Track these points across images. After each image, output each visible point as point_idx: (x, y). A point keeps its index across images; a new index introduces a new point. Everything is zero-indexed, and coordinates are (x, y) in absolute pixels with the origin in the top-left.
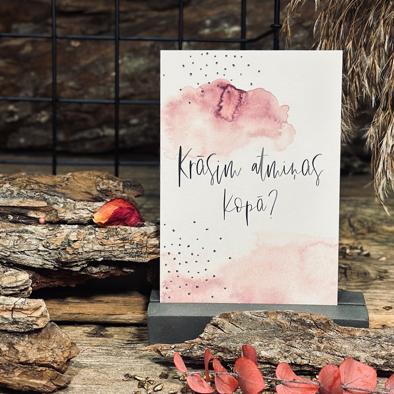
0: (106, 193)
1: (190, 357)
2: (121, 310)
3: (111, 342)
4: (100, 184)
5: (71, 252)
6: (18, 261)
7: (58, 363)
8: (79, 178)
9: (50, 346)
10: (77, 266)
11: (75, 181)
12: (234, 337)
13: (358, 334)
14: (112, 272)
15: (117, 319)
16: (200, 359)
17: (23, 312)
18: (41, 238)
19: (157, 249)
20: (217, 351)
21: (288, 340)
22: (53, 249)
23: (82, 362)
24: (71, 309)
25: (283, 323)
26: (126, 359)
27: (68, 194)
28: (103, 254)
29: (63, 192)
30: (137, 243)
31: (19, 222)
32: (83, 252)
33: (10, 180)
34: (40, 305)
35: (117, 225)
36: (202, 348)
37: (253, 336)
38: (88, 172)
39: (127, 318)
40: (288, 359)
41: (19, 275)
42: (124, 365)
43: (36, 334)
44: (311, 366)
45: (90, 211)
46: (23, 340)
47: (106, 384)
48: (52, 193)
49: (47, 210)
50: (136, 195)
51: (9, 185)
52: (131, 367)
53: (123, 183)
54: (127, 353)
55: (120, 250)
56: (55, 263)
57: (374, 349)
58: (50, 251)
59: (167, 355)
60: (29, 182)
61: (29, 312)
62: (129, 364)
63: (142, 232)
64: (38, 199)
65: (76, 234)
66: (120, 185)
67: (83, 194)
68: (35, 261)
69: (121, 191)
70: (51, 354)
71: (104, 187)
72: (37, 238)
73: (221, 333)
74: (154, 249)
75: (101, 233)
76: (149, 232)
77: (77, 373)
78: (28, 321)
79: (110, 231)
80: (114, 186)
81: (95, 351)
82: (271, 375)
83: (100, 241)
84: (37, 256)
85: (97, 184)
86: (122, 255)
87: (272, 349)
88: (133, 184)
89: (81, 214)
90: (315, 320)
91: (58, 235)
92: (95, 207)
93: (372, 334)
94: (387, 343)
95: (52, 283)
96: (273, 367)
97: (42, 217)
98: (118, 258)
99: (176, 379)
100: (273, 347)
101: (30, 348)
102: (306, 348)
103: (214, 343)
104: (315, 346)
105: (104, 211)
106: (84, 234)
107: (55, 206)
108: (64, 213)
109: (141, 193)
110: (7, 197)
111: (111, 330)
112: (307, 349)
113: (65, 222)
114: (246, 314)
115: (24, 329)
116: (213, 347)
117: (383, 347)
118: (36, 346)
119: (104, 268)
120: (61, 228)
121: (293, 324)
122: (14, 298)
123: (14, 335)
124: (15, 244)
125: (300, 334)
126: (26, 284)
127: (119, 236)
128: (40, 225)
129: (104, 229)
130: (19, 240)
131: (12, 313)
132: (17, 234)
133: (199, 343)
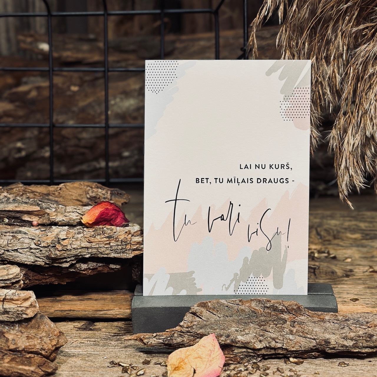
0: (95, 200)
1: (171, 344)
2: (109, 306)
3: (99, 335)
4: (90, 192)
5: (60, 248)
6: (12, 259)
7: (46, 351)
8: (70, 187)
9: (39, 335)
10: (66, 262)
11: (67, 190)
12: (212, 324)
13: (327, 318)
14: (99, 269)
15: (105, 314)
16: (181, 346)
17: (14, 302)
18: (33, 238)
19: (140, 246)
20: (196, 338)
21: (262, 325)
22: (44, 247)
23: (71, 352)
24: (63, 307)
25: (257, 310)
26: (112, 349)
27: (60, 201)
28: (90, 250)
29: (56, 200)
30: (122, 241)
31: (14, 225)
32: (72, 249)
33: (9, 190)
34: (30, 295)
35: (103, 225)
36: (182, 335)
37: (229, 323)
38: (79, 183)
39: (114, 314)
40: (263, 343)
41: (10, 269)
42: (109, 354)
43: (26, 324)
44: (285, 349)
45: (79, 213)
46: (13, 329)
47: (92, 370)
48: (45, 201)
49: (40, 214)
50: (122, 202)
51: (7, 194)
52: (116, 355)
53: (111, 192)
54: (113, 344)
55: (106, 246)
56: (46, 260)
57: (343, 331)
58: (41, 249)
59: (149, 343)
60: (25, 192)
61: (19, 302)
62: (115, 353)
63: (127, 230)
64: (32, 204)
65: (66, 233)
66: (108, 193)
67: (74, 201)
68: (27, 258)
69: (108, 199)
70: (39, 341)
71: (94, 195)
72: (30, 237)
73: (199, 321)
74: (138, 245)
75: (89, 232)
76: (132, 232)
77: (65, 362)
78: (18, 310)
79: (97, 230)
80: (103, 194)
81: (83, 343)
82: (247, 359)
83: (87, 239)
84: (30, 253)
85: (87, 192)
86: (108, 252)
87: (248, 334)
88: (119, 193)
89: (71, 217)
90: (286, 305)
91: (49, 234)
92: (84, 210)
93: (340, 318)
94: (355, 326)
95: (44, 281)
96: (249, 351)
97: (35, 220)
98: (104, 255)
99: (158, 365)
100: (249, 332)
101: (19, 337)
102: (279, 332)
103: (193, 331)
104: (287, 330)
105: (92, 213)
106: (73, 233)
107: (48, 211)
108: (56, 216)
109: (127, 200)
110: (3, 203)
111: (99, 325)
112: (281, 333)
113: (55, 224)
114: (222, 302)
115: (14, 318)
116: (192, 334)
117: (351, 329)
118: (25, 335)
119: (92, 265)
120: (52, 229)
121: (267, 310)
122: (5, 290)
123: (5, 324)
124: (9, 242)
125: (273, 320)
126: (17, 277)
127: (105, 235)
128: (33, 227)
129: (91, 229)
130: (13, 239)
131: (3, 304)
132: (12, 234)
133: (179, 331)
